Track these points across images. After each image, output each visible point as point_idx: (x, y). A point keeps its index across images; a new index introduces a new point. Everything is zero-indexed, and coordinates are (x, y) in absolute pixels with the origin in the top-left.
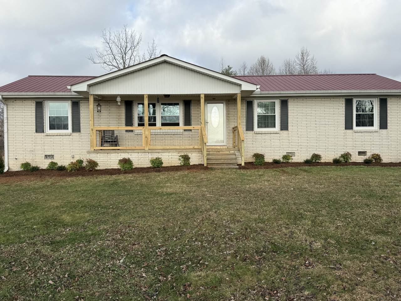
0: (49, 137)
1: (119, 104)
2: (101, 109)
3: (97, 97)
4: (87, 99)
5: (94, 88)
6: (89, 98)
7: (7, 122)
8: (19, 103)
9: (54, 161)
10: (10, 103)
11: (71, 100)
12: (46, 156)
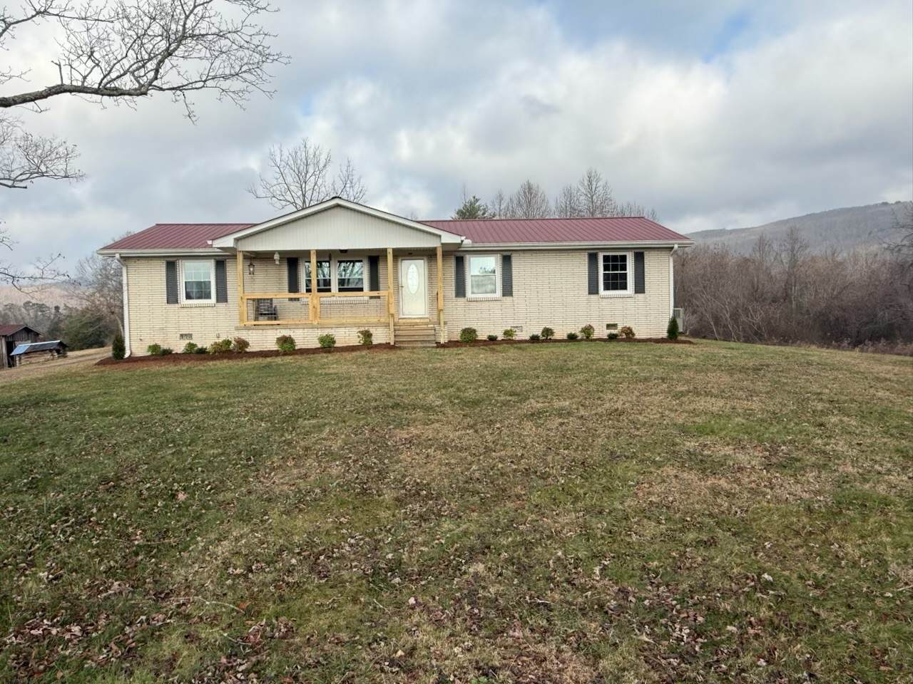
0: (185, 310)
1: (277, 263)
2: (254, 270)
3: (248, 254)
4: (234, 257)
5: (243, 242)
6: (236, 256)
7: (128, 290)
8: (143, 264)
9: (192, 342)
10: (132, 264)
11: (215, 259)
12: (182, 335)
